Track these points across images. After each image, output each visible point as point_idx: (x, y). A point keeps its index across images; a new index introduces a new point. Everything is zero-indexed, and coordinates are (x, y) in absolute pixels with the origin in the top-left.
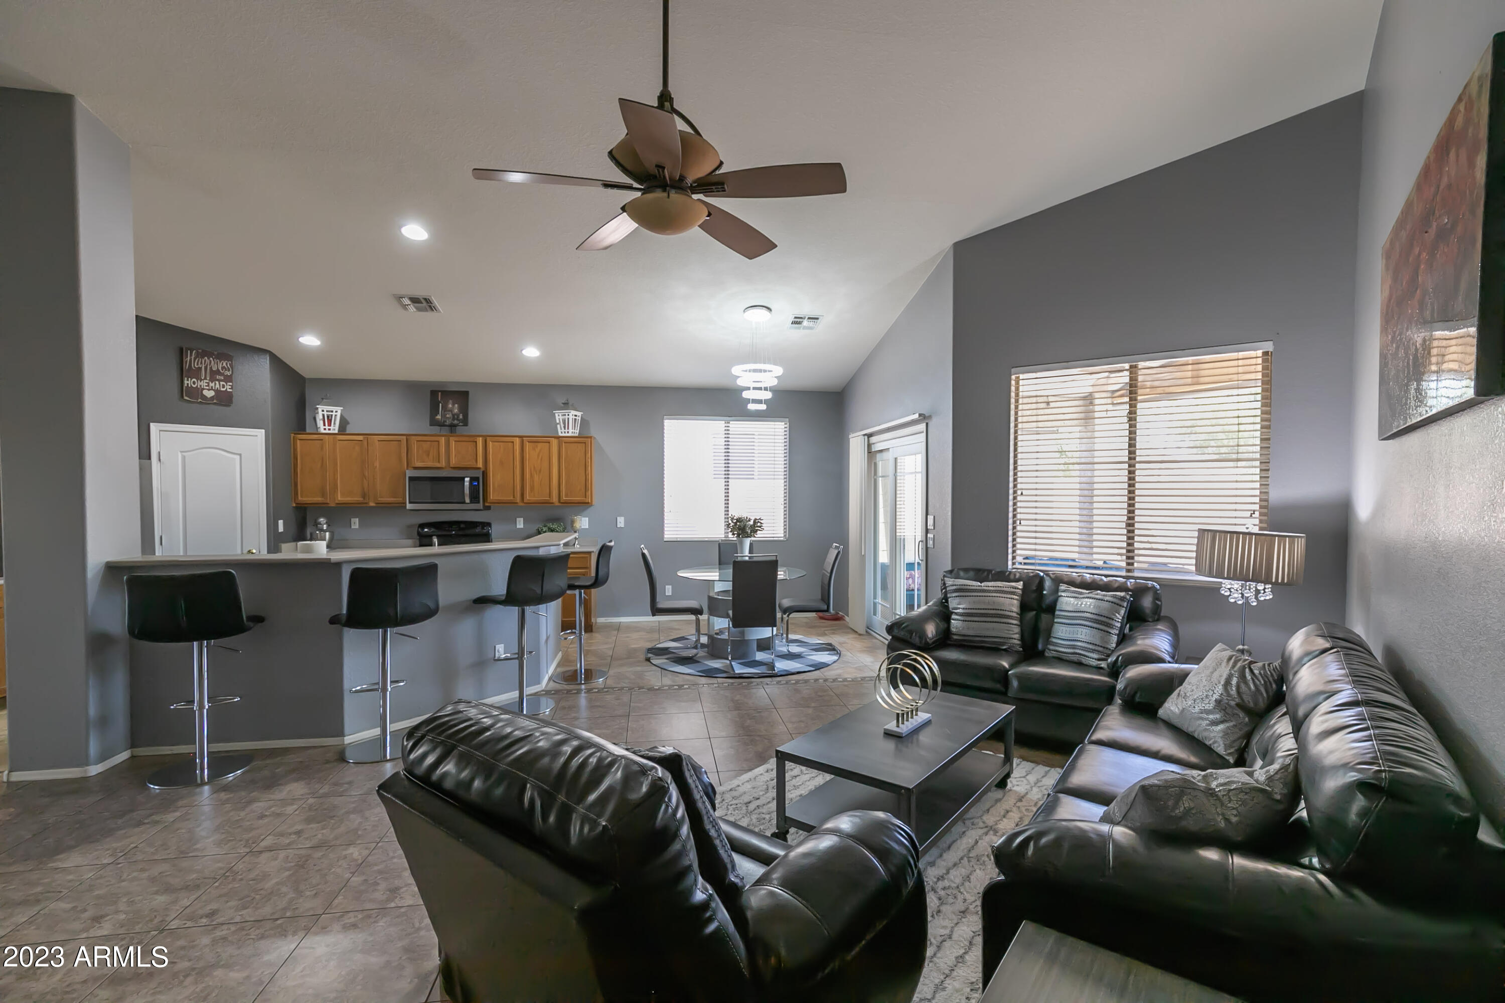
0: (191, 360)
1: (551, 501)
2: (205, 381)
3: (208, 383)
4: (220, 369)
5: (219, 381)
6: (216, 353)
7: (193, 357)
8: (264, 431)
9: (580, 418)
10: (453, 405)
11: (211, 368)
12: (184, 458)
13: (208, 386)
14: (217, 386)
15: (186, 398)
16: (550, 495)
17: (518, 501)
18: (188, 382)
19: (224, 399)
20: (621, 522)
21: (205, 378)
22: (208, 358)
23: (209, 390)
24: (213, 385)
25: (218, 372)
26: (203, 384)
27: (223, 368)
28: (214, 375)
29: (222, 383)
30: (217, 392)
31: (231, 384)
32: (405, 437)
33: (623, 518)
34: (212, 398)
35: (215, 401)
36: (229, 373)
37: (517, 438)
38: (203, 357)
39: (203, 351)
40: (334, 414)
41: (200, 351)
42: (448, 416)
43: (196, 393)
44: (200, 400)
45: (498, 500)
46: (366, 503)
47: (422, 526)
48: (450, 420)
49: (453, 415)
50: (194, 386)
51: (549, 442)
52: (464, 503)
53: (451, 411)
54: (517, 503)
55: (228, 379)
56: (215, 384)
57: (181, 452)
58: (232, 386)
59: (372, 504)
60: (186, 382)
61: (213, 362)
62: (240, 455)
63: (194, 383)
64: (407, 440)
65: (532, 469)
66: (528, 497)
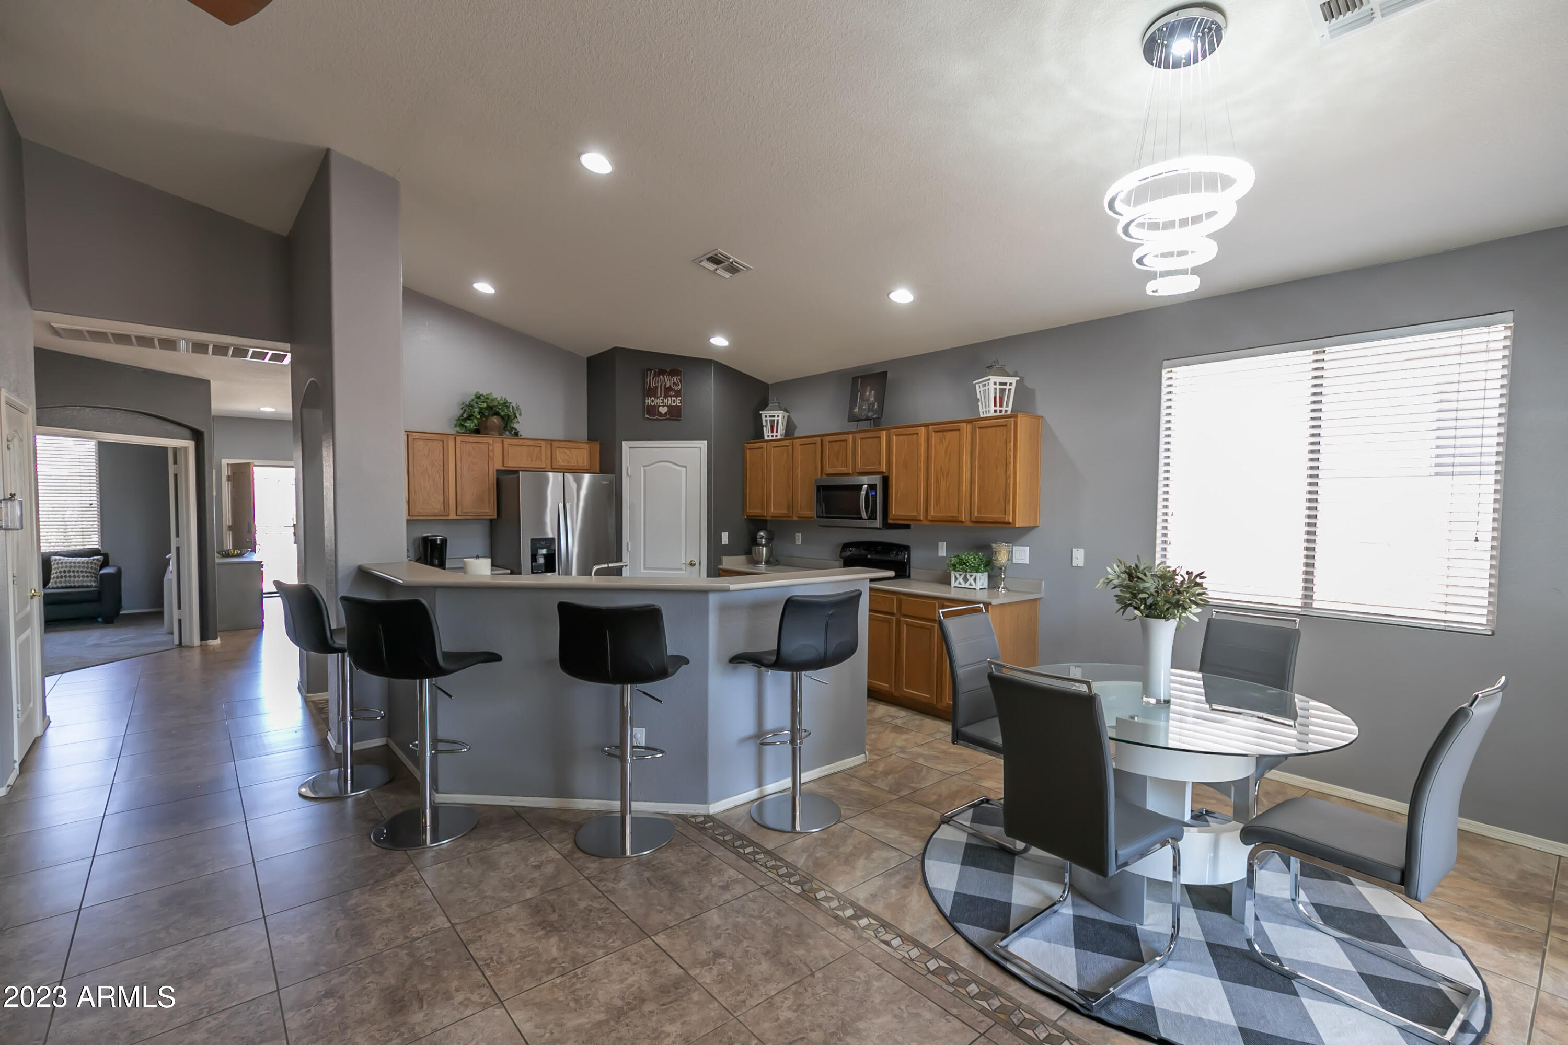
0: (650, 380)
1: (960, 519)
2: (661, 398)
3: (663, 400)
4: (672, 385)
5: (671, 396)
6: (668, 370)
7: (652, 376)
8: (706, 442)
9: (1013, 388)
10: (870, 393)
11: (665, 385)
12: (645, 470)
13: (663, 403)
14: (670, 402)
15: (647, 416)
16: (959, 511)
17: (922, 519)
18: (648, 401)
19: (675, 413)
20: (1079, 557)
21: (661, 396)
22: (663, 376)
23: (663, 406)
24: (666, 401)
25: (670, 389)
26: (659, 401)
27: (674, 383)
28: (667, 391)
29: (673, 398)
30: (670, 407)
31: (680, 398)
32: (819, 439)
33: (1082, 551)
34: (666, 414)
35: (668, 417)
36: (678, 388)
37: (923, 428)
38: (659, 376)
39: (660, 370)
40: (776, 418)
41: (657, 370)
42: (864, 407)
43: (652, 410)
44: (657, 417)
45: (904, 516)
46: (790, 517)
47: (846, 546)
48: (866, 412)
49: (869, 405)
50: (652, 404)
51: (959, 430)
52: (861, 518)
53: (868, 400)
54: (920, 521)
55: (678, 394)
56: (668, 400)
57: (644, 466)
58: (680, 400)
59: (795, 518)
60: (647, 401)
61: (666, 379)
62: (685, 467)
63: (653, 401)
64: (822, 441)
65: (939, 470)
66: (932, 512)
